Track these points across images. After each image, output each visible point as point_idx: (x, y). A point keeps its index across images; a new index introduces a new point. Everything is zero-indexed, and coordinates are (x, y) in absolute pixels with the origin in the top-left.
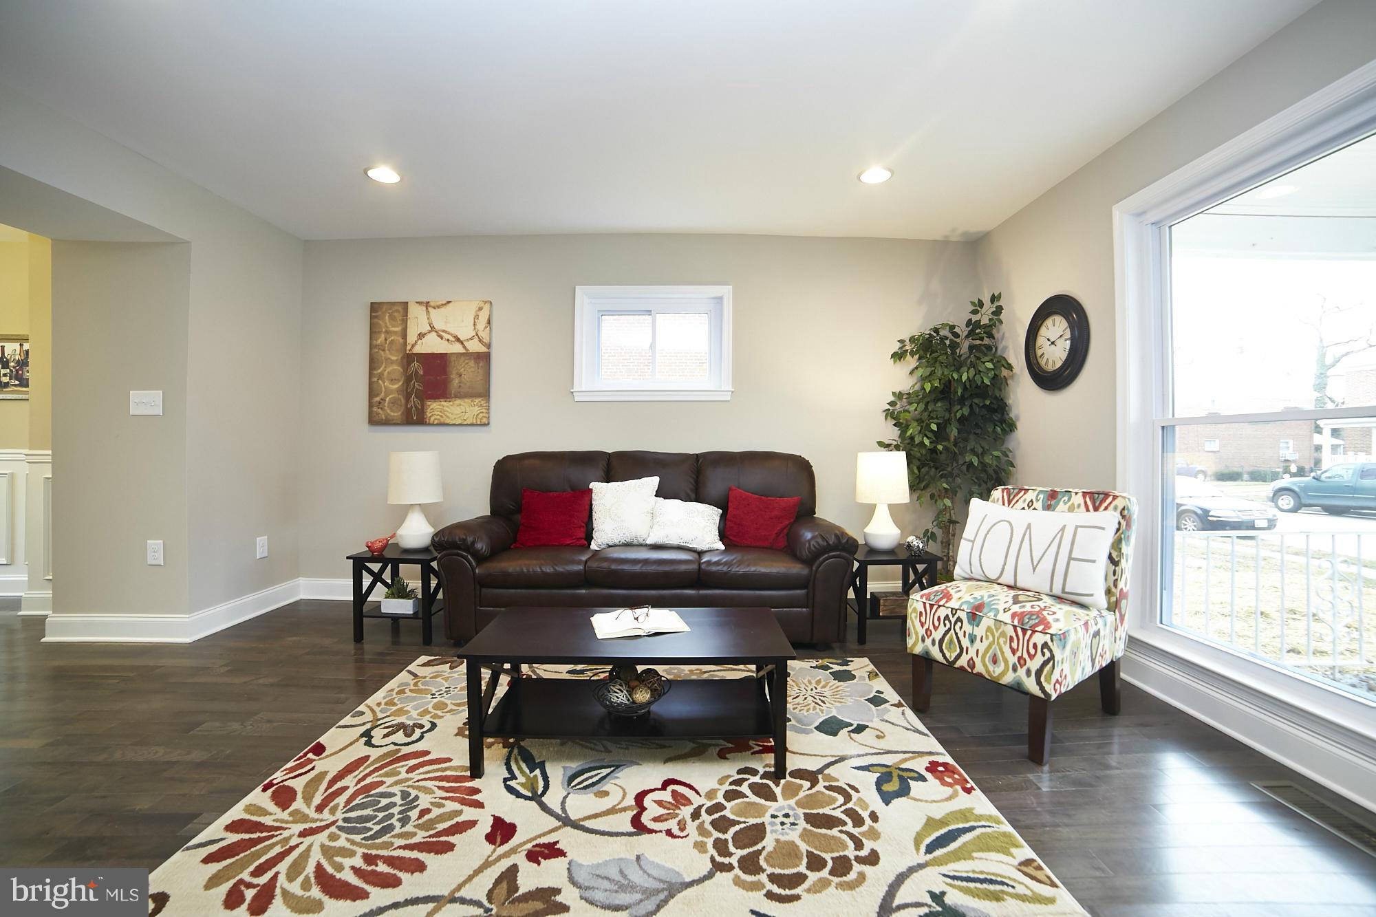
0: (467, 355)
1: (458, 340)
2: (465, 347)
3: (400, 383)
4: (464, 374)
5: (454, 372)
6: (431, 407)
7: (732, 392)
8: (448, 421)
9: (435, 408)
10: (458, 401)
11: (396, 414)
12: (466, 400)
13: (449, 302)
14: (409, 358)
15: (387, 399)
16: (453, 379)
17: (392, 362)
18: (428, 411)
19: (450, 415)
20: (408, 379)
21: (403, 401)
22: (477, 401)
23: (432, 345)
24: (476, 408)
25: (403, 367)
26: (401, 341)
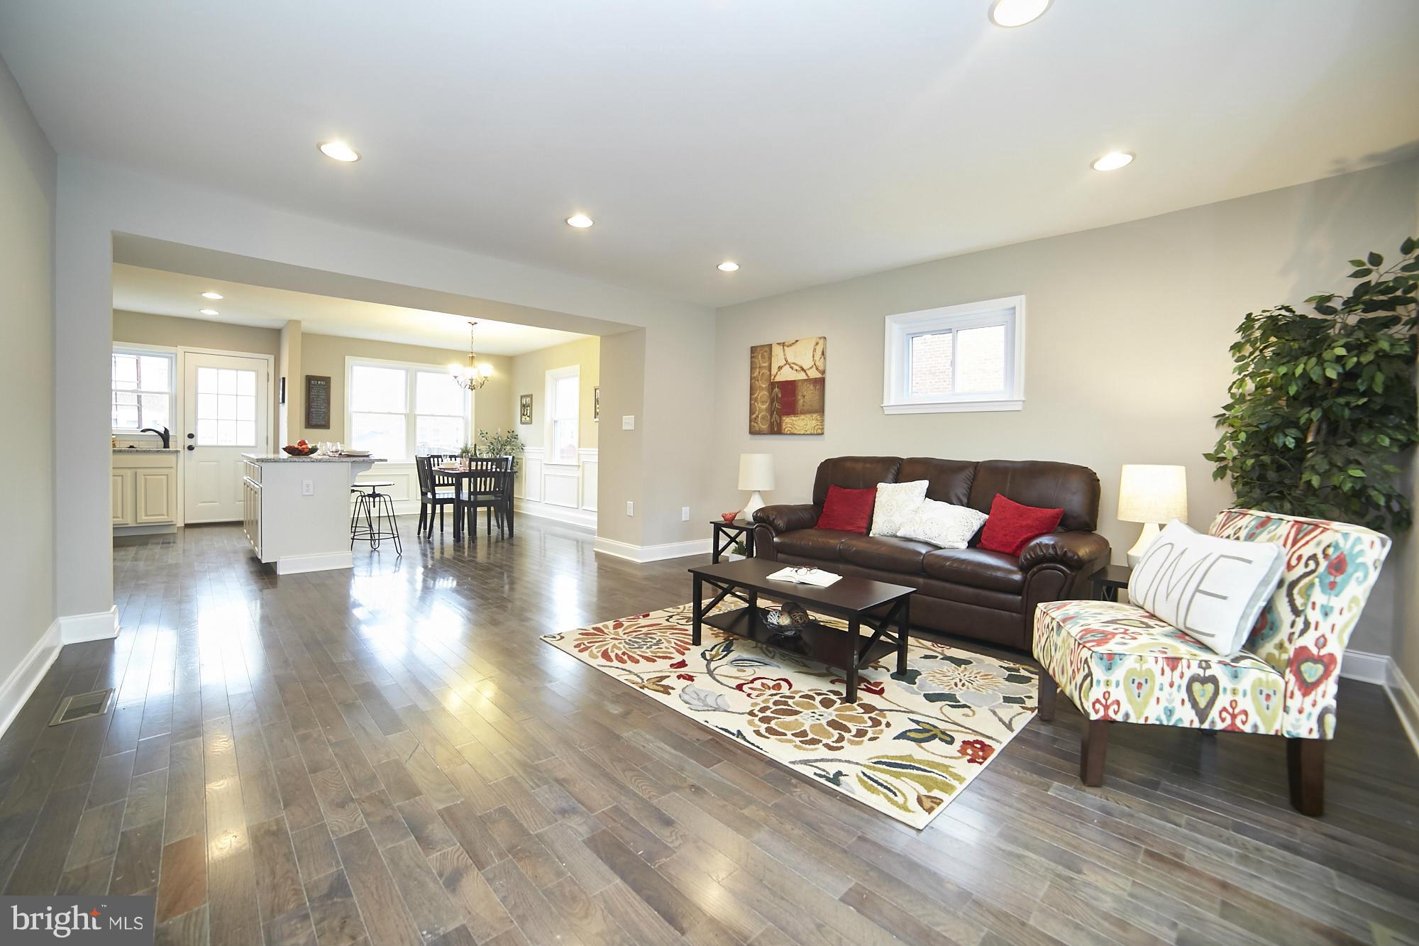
0: (809, 380)
1: (803, 369)
2: (807, 375)
3: (768, 404)
4: (806, 396)
5: (800, 394)
6: (786, 421)
7: (1024, 401)
8: (796, 432)
9: (788, 421)
10: (802, 417)
11: (765, 427)
12: (807, 415)
13: (797, 341)
14: (773, 385)
15: (760, 416)
16: (799, 400)
17: (763, 389)
18: (784, 424)
19: (797, 427)
20: (772, 401)
21: (769, 417)
22: (815, 415)
23: (786, 375)
24: (814, 422)
25: (769, 392)
26: (768, 373)
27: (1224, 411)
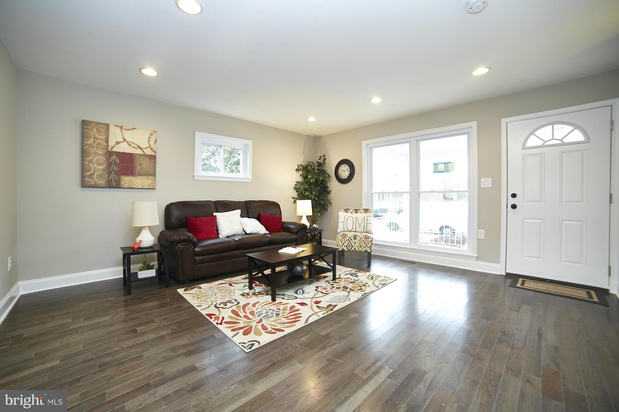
0: (145, 155)
1: (140, 148)
2: (143, 151)
3: (105, 166)
4: (142, 165)
5: (138, 163)
6: (124, 179)
7: (252, 179)
8: (134, 187)
9: (126, 180)
10: (140, 177)
11: (102, 182)
12: (144, 177)
13: (134, 128)
14: (110, 154)
15: (96, 174)
16: (137, 166)
17: (99, 155)
18: (123, 181)
19: (135, 184)
20: (110, 165)
21: (106, 175)
22: (150, 177)
23: (123, 148)
24: (150, 181)
25: (106, 158)
26: (105, 144)
27: (295, 186)
